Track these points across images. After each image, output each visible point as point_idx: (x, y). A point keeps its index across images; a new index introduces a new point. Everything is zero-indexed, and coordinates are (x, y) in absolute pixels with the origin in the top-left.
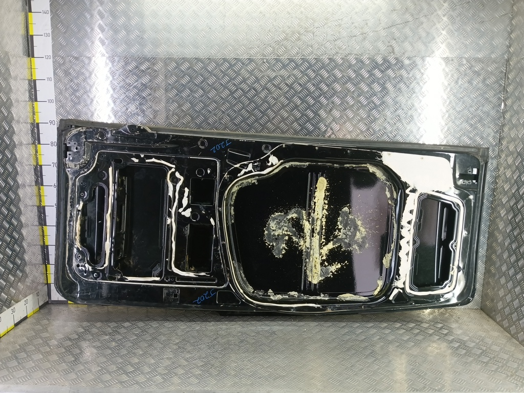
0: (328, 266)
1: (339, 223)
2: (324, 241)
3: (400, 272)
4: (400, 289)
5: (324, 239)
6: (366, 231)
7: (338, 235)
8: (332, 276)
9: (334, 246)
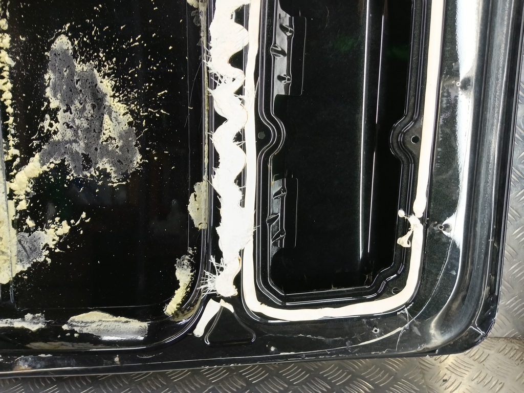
0: (36, 229)
1: (49, 92)
2: (17, 152)
3: (222, 245)
4: (227, 300)
5: (16, 147)
6: (132, 112)
7: (52, 129)
8: (49, 260)
9: (45, 168)
